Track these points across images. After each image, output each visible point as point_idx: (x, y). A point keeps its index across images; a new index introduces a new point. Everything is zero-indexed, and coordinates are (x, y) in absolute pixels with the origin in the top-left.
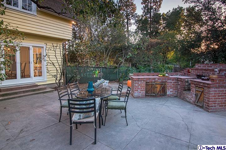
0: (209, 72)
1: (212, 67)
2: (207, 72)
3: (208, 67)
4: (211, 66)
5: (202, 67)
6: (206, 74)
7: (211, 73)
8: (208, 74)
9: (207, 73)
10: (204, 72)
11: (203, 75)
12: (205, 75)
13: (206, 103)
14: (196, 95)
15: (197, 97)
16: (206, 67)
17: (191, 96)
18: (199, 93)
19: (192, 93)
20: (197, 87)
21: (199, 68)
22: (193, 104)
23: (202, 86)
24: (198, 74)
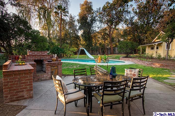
13: (60, 74)
14: (51, 72)
15: (52, 73)
16: (40, 53)
17: (47, 75)
18: (54, 70)
19: (47, 72)
20: (52, 67)
21: (34, 54)
22: (49, 80)
23: (57, 65)
24: (37, 59)
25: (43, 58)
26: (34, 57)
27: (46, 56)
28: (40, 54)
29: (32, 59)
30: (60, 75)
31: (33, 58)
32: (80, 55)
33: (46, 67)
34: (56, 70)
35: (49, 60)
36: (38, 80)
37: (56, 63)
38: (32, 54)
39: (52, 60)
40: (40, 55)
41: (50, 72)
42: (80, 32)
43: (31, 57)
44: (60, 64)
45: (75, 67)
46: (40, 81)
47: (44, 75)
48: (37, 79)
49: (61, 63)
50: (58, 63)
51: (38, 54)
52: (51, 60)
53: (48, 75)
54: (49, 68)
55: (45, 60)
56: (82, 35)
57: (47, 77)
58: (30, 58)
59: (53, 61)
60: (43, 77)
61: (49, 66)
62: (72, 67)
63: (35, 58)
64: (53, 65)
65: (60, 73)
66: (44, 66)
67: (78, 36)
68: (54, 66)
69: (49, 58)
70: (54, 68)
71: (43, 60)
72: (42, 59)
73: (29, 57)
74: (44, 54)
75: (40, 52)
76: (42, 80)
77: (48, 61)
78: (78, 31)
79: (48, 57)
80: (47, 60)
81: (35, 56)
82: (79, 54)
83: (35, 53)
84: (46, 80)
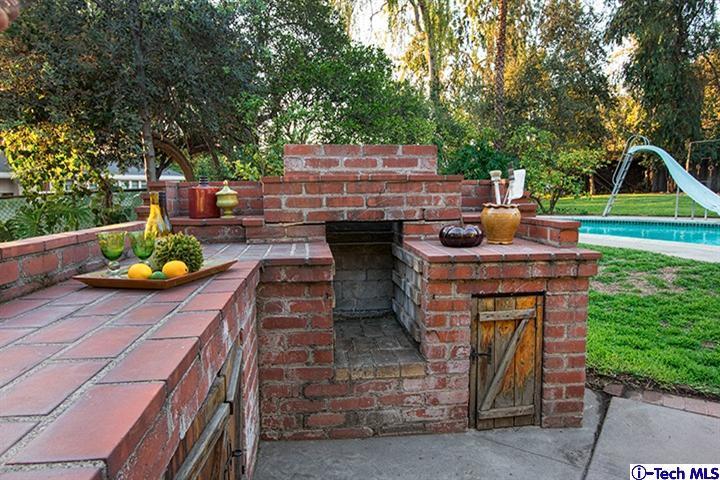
0: (423, 194)
1: (413, 163)
2: (412, 194)
3: (386, 163)
4: (411, 156)
5: (347, 163)
6: (406, 208)
7: (437, 199)
8: (417, 209)
9: (414, 201)
10: (387, 194)
11: (382, 213)
12: (395, 213)
13: (564, 378)
14: (473, 356)
15: (484, 367)
16: (374, 164)
17: (432, 381)
18: (501, 338)
19: (438, 353)
20: (490, 303)
21: (323, 171)
22: (450, 429)
23: (540, 287)
24: (345, 212)
25: (398, 202)
26: (324, 197)
27: (430, 190)
28: (380, 168)
29: (306, 211)
30: (564, 387)
31: (319, 203)
32: (621, 191)
33: (426, 298)
34: (529, 340)
35: (453, 231)
36: (345, 425)
37: (526, 260)
38: (310, 169)
39: (477, 222)
40: (374, 180)
41: (464, 351)
42: (617, 49)
43: (304, 195)
44: (572, 272)
45: (641, 285)
46: (363, 436)
47: (401, 379)
48: (341, 418)
49: (581, 261)
50: (550, 261)
51: (361, 172)
52: (474, 230)
53: (442, 384)
54: (453, 306)
55: (420, 229)
56: (629, 72)
57: (435, 402)
58: (290, 203)
59: (490, 233)
60: (399, 400)
61: (454, 294)
62: (611, 279)
63: (330, 202)
64: (496, 281)
65: (565, 368)
66: (413, 282)
67: (603, 80)
68: (501, 289)
69: (451, 201)
70: (501, 314)
71: (400, 222)
72: (388, 217)
73: (284, 199)
74: (407, 171)
75: (377, 151)
76: (381, 431)
77: (448, 241)
78: (602, 51)
79: (442, 195)
80: (438, 226)
81: (336, 182)
82: (618, 185)
83: (336, 163)
84: (423, 429)
